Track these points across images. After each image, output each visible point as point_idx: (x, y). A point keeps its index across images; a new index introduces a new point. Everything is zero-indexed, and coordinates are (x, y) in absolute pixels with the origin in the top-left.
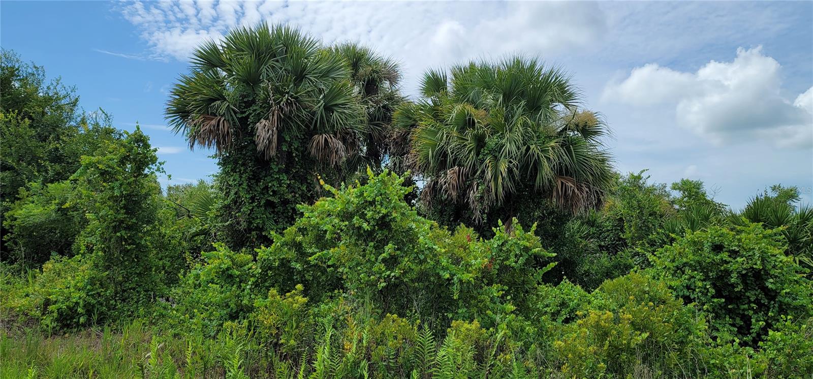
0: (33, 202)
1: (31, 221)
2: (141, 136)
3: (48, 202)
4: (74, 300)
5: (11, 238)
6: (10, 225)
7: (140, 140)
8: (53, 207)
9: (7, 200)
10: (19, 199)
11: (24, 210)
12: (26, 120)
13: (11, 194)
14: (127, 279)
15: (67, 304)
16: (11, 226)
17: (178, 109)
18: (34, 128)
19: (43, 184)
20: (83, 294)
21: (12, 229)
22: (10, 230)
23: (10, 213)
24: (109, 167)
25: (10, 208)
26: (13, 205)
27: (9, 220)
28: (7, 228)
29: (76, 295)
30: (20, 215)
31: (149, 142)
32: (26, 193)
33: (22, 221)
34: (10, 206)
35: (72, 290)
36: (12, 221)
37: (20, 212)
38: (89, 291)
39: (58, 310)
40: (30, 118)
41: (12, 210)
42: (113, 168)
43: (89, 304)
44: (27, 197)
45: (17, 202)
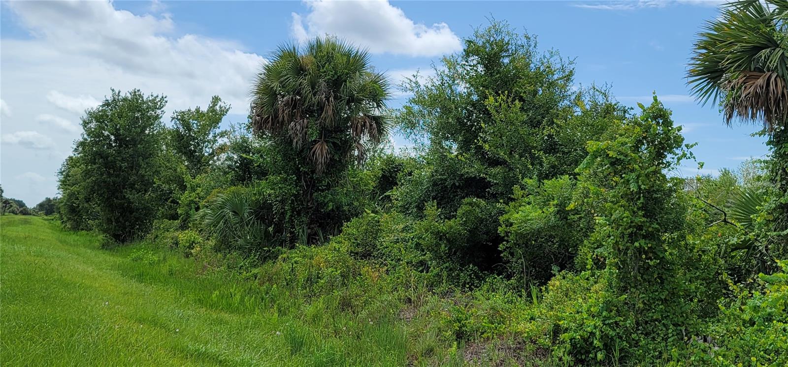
0: (529, 203)
1: (527, 227)
2: (661, 110)
3: (546, 203)
4: (589, 329)
5: (507, 248)
6: (506, 231)
7: (660, 115)
8: (552, 209)
9: (501, 201)
10: (513, 200)
11: (520, 212)
12: (517, 102)
13: (504, 194)
14: (648, 306)
15: (581, 333)
16: (507, 233)
17: (706, 67)
18: (526, 111)
19: (539, 181)
20: (599, 323)
21: (508, 236)
22: (506, 238)
23: (506, 216)
24: (622, 154)
25: (504, 211)
26: (507, 208)
27: (504, 226)
28: (502, 235)
29: (590, 324)
30: (517, 219)
31: (672, 118)
32: (521, 192)
33: (518, 227)
34: (504, 208)
35: (585, 316)
36: (506, 226)
37: (516, 215)
38: (606, 318)
39: (571, 340)
40: (521, 99)
41: (506, 213)
42: (626, 156)
43: (607, 335)
44: (523, 196)
45: (512, 204)
